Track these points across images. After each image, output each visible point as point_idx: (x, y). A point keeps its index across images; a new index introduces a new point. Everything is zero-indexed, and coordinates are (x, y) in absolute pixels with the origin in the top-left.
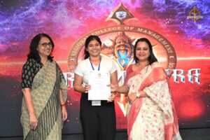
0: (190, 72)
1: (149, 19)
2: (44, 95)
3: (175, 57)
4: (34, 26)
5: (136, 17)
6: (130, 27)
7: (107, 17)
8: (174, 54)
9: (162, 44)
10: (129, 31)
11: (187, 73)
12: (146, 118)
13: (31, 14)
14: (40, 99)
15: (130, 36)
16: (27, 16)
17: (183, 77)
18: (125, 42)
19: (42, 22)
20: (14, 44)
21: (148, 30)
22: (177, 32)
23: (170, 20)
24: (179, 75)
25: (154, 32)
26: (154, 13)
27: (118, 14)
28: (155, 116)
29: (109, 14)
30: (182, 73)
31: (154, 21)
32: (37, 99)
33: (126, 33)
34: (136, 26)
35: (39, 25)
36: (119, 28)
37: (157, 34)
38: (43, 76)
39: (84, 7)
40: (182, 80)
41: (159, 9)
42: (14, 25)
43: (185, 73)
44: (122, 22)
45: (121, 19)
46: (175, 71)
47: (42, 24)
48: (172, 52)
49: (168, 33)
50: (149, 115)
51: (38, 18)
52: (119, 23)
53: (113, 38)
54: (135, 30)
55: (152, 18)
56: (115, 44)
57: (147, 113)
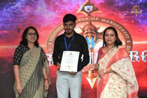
0: (143, 53)
1: (110, 12)
2: (28, 71)
3: (132, 41)
4: (20, 17)
5: (101, 10)
6: (95, 18)
7: (77, 10)
8: (131, 39)
9: (121, 31)
10: (95, 21)
11: (141, 54)
12: (112, 90)
13: (18, 8)
14: (26, 74)
15: (95, 25)
16: (14, 10)
17: (137, 57)
18: (92, 30)
19: (26, 14)
20: (4, 32)
21: (110, 21)
22: (133, 22)
23: (127, 12)
24: (135, 56)
25: (115, 22)
26: (114, 7)
27: (86, 8)
28: (119, 87)
29: (79, 7)
30: (137, 54)
31: (115, 13)
32: (24, 74)
33: (93, 23)
34: (101, 17)
35: (24, 17)
36: (87, 19)
37: (117, 23)
38: (28, 57)
39: (60, 3)
40: (137, 60)
41: (118, 3)
42: (4, 17)
43: (140, 54)
44: (89, 14)
45: (88, 11)
46: (131, 52)
47: (26, 16)
48: (128, 37)
49: (126, 23)
50: (114, 87)
51: (23, 11)
52: (87, 15)
53: (82, 27)
54: (100, 21)
55: (113, 11)
56: (84, 31)
57: (113, 85)
